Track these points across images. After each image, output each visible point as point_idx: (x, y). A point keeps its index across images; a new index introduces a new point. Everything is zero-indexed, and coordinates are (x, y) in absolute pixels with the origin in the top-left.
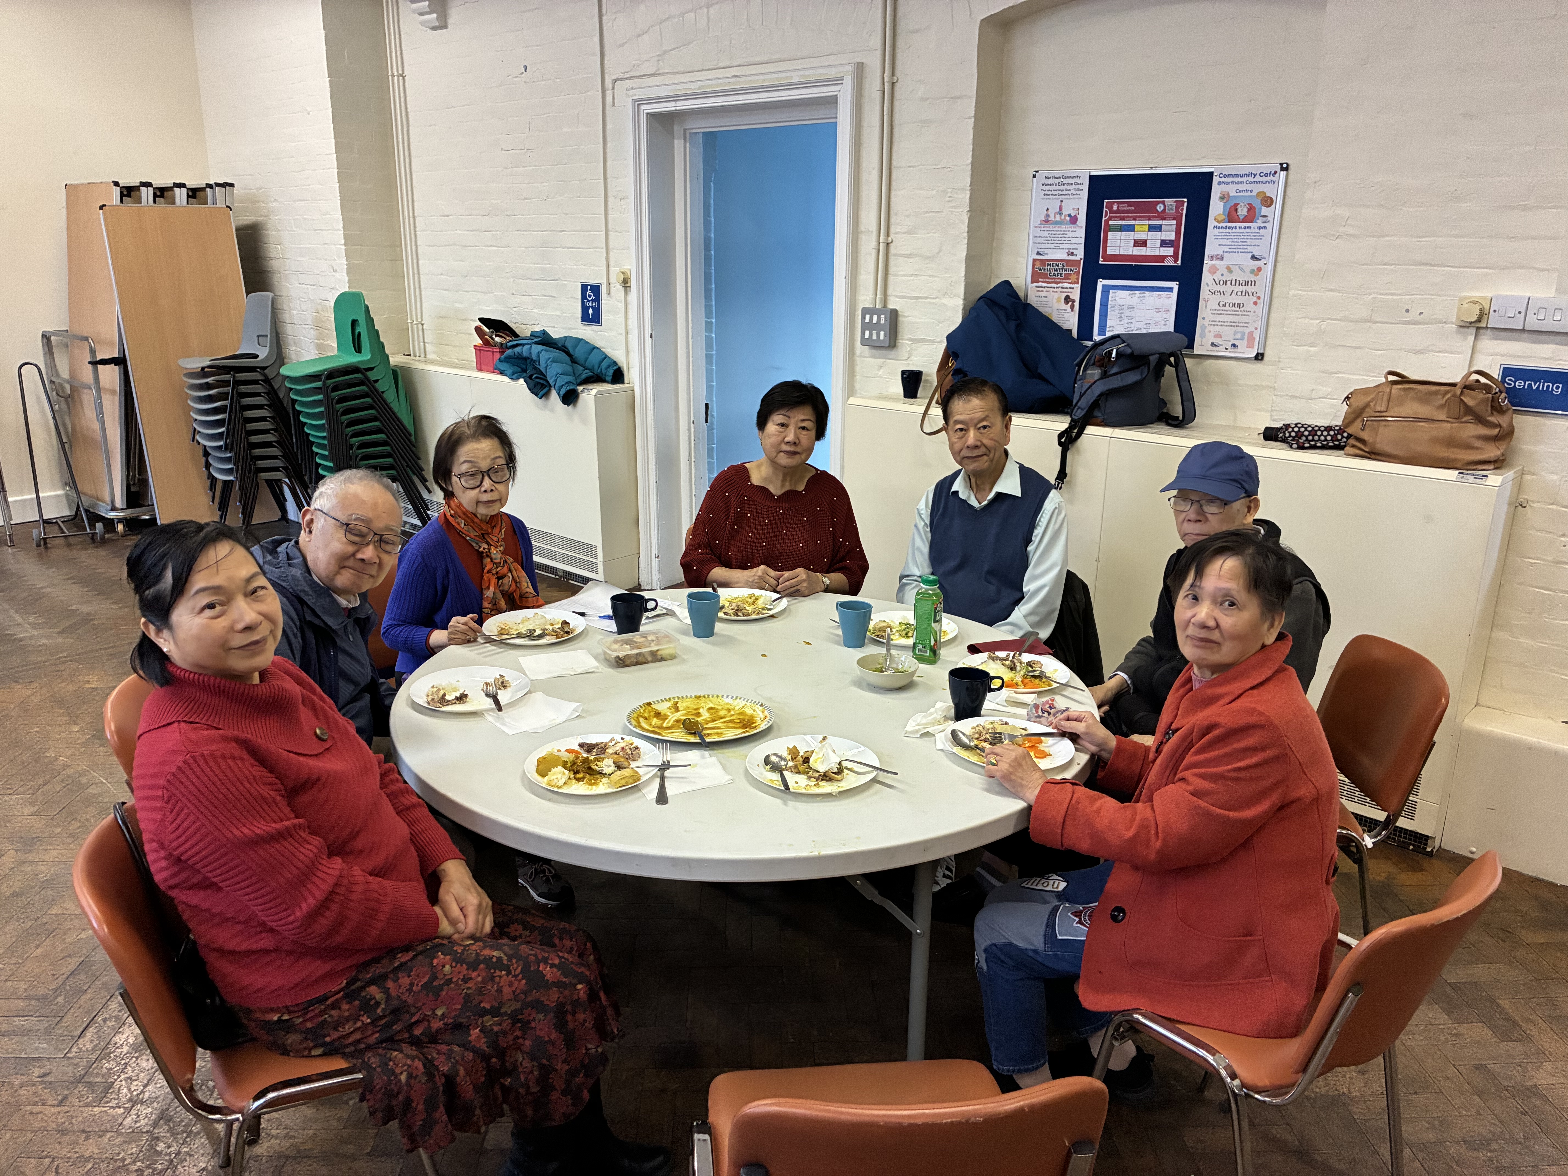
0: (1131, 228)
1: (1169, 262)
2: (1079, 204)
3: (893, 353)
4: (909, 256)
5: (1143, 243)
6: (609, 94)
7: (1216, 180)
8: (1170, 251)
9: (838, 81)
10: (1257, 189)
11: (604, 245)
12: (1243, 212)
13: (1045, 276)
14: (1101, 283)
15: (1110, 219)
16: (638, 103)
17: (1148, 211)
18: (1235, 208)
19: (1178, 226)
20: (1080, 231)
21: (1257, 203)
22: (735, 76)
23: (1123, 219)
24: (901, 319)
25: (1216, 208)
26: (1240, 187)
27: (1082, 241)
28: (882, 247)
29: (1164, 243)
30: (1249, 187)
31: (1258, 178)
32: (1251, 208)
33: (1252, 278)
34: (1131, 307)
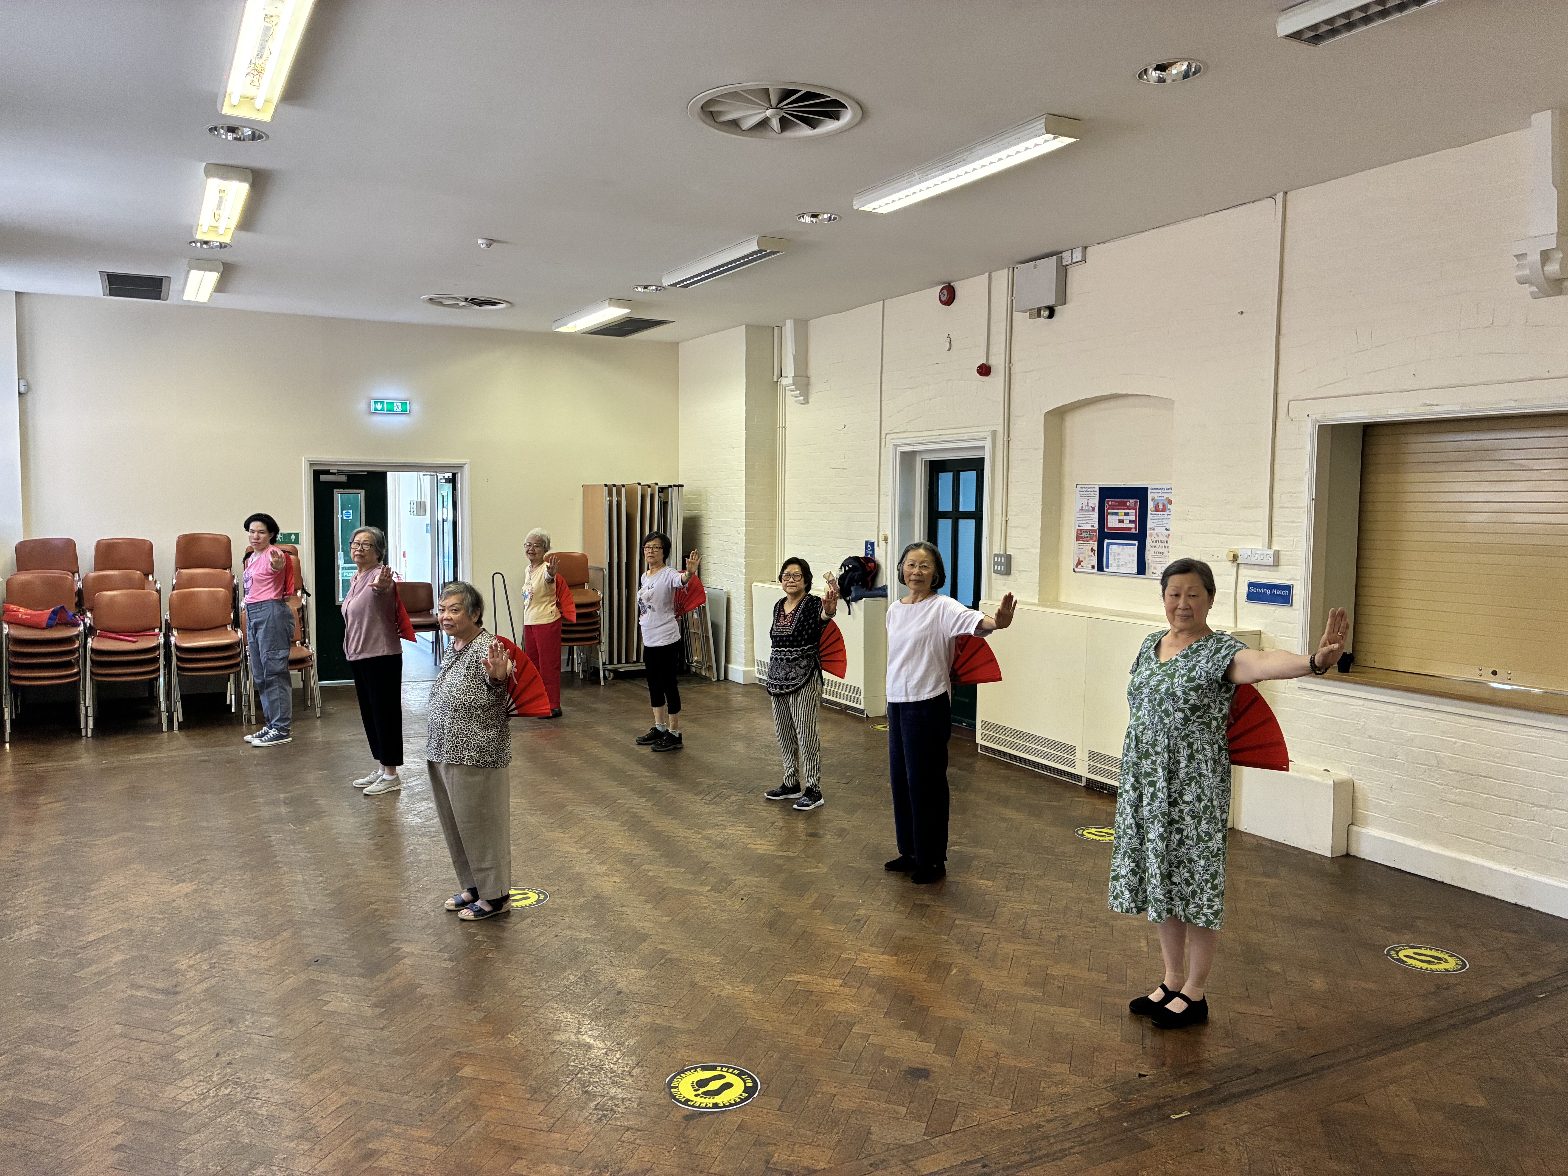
0: (1117, 514)
1: (1133, 531)
2: (1095, 501)
3: (1010, 578)
4: (1016, 527)
5: (1121, 521)
6: (883, 440)
7: (1149, 491)
8: (1133, 525)
9: (984, 439)
10: (1166, 496)
11: (877, 520)
12: (1161, 507)
13: (1082, 538)
14: (1106, 541)
15: (1108, 509)
16: (896, 447)
17: (1123, 505)
18: (1157, 505)
19: (1136, 513)
20: (1096, 515)
21: (1166, 503)
22: (940, 435)
23: (1113, 509)
24: (1012, 560)
25: (1151, 505)
26: (1160, 495)
27: (1097, 520)
28: (1004, 522)
29: (1131, 522)
30: (1163, 495)
31: (1165, 491)
32: (1164, 505)
33: (1166, 539)
34: (1119, 554)
